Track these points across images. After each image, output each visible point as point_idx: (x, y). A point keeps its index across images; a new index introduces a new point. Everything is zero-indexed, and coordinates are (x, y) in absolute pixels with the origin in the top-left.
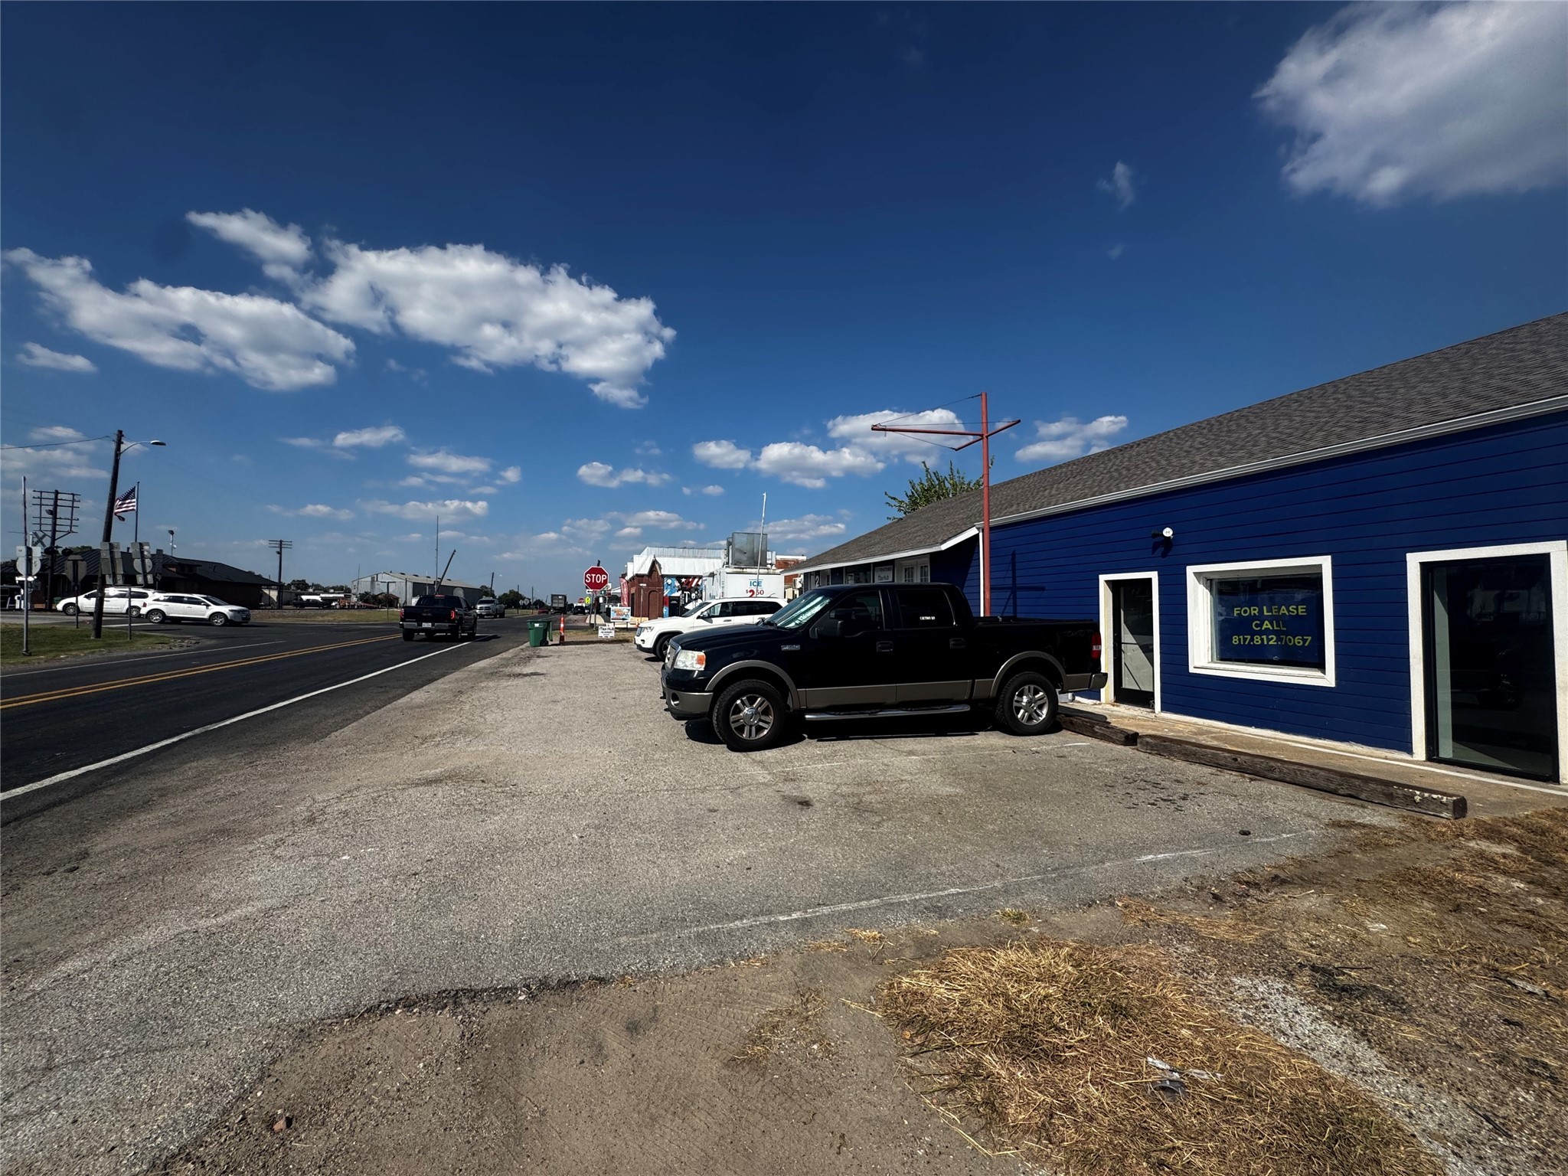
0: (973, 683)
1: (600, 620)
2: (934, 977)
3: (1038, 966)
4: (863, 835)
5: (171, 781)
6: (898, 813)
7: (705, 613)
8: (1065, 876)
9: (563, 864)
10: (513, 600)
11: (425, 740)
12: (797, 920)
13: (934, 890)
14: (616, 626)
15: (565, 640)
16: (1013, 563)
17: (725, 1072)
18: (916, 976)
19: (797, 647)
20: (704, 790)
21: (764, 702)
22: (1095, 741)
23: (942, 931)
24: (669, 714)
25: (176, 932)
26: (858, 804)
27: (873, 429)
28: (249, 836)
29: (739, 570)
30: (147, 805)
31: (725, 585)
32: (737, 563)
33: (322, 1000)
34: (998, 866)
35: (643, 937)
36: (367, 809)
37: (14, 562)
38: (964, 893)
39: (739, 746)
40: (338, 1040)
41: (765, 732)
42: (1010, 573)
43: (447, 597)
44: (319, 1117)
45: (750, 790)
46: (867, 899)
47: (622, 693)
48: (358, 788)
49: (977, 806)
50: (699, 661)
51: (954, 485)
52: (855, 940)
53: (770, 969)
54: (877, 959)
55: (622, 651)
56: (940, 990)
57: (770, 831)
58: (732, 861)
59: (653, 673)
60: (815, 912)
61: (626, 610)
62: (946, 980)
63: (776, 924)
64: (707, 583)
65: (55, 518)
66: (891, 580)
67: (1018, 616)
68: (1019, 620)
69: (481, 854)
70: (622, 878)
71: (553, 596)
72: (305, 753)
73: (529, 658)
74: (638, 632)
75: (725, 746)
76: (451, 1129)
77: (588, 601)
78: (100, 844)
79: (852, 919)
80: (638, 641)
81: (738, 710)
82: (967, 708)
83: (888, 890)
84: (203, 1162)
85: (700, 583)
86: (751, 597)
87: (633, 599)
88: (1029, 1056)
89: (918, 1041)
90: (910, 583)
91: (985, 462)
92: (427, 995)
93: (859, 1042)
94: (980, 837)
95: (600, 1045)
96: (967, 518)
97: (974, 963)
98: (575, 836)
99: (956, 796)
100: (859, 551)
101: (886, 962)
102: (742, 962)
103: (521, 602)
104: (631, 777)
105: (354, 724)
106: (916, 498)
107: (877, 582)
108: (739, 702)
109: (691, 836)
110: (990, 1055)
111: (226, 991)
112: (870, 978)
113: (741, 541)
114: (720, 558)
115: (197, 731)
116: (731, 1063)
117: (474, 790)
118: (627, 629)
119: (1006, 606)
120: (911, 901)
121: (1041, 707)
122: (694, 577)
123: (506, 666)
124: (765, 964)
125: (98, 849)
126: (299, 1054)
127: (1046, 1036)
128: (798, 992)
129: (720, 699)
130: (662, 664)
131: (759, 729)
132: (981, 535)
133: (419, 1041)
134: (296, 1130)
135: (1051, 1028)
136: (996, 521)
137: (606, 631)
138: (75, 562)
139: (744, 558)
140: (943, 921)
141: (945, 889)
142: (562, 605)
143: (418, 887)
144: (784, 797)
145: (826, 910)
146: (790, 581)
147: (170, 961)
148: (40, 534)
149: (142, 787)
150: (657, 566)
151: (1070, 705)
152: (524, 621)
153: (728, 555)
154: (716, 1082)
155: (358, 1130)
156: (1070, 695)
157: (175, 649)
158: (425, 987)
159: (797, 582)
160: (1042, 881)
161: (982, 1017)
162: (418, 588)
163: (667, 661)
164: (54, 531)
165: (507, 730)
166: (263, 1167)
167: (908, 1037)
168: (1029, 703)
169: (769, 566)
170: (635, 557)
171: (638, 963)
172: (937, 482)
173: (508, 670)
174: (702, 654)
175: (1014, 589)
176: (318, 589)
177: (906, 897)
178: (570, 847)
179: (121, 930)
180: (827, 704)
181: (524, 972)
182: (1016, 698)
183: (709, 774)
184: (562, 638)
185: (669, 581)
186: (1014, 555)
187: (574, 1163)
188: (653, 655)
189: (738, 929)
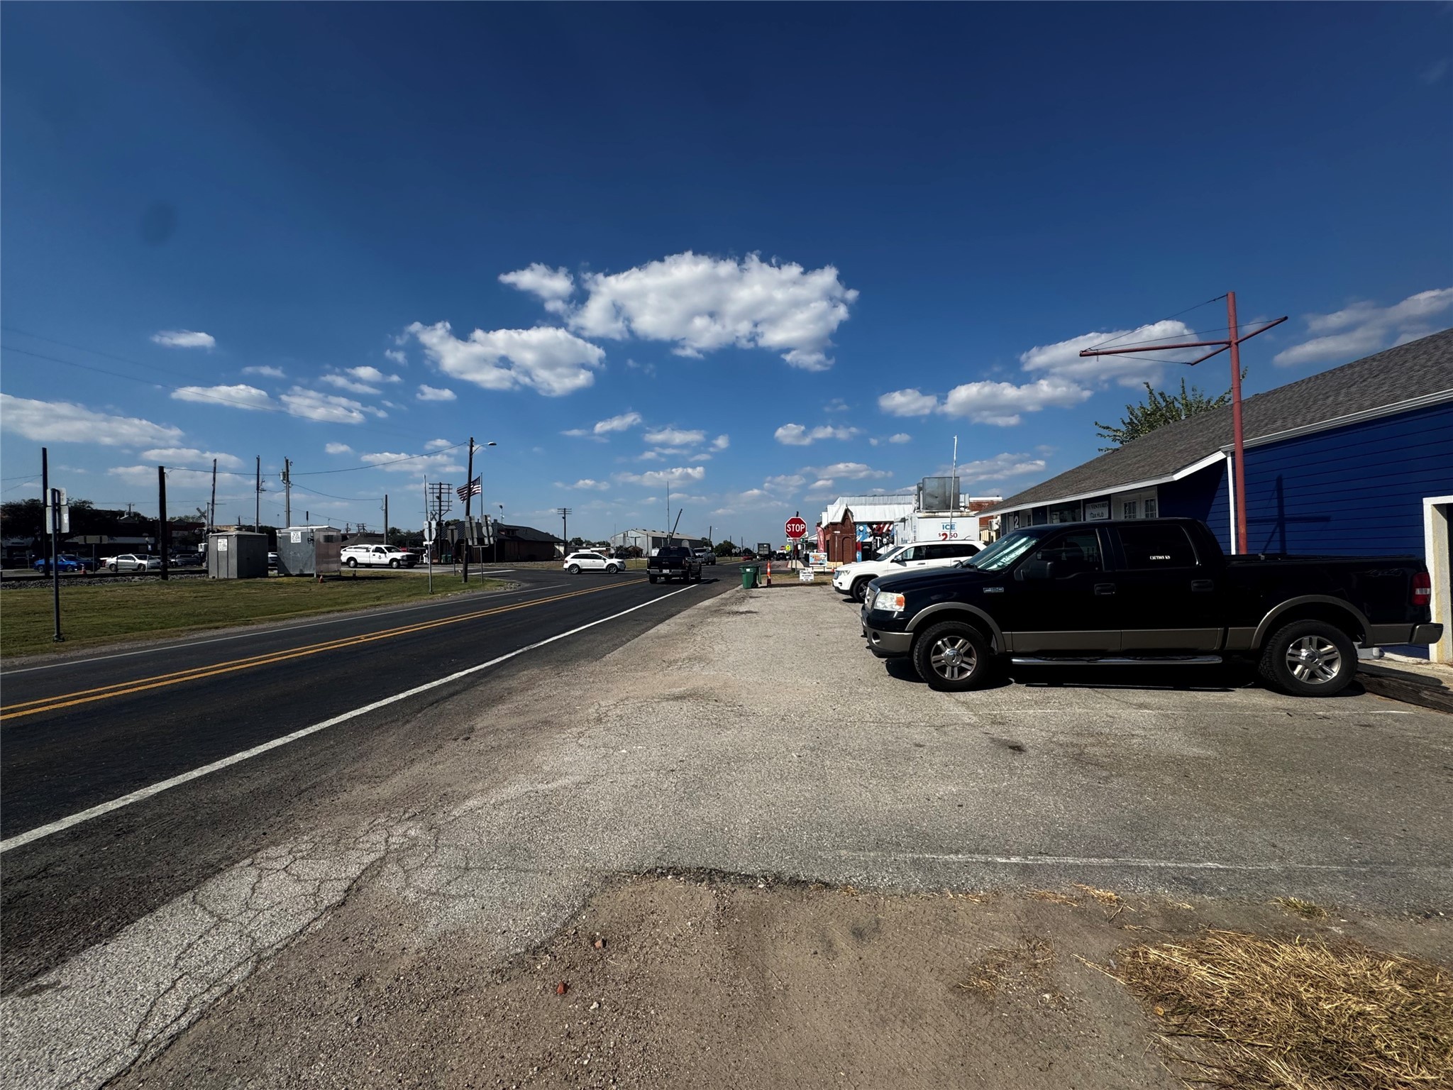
0: (1226, 632)
1: (800, 565)
2: (1190, 956)
3: (1346, 975)
4: (1087, 789)
5: (514, 683)
6: (1130, 769)
7: (900, 557)
8: (1384, 874)
9: (786, 778)
10: (726, 549)
11: (670, 664)
12: (1016, 864)
13: (1184, 860)
14: (815, 570)
15: (772, 583)
16: (1280, 489)
17: (950, 996)
18: (1168, 950)
19: (1001, 590)
20: (909, 725)
21: (966, 643)
22: (1422, 711)
23: (1201, 907)
24: (870, 652)
25: (526, 790)
26: (1080, 755)
27: (1081, 355)
28: (562, 727)
29: (931, 514)
30: (500, 699)
31: (917, 530)
32: (928, 507)
33: (617, 857)
34: (1274, 846)
35: (861, 854)
36: (635, 715)
37: (422, 532)
38: (1227, 870)
39: (940, 685)
40: (630, 890)
41: (969, 674)
42: (1275, 503)
43: (679, 548)
44: (623, 945)
45: (955, 729)
46: (1097, 856)
47: (824, 631)
48: (627, 698)
49: (1239, 773)
50: (899, 602)
51: (1188, 406)
52: (1085, 897)
53: (990, 908)
54: (1116, 922)
55: (821, 592)
56: (1201, 972)
57: (980, 771)
58: (942, 796)
59: (854, 613)
60: (1037, 860)
61: (823, 555)
62: (1208, 962)
63: (995, 865)
64: (899, 528)
65: (440, 502)
66: (1106, 516)
67: (1289, 553)
68: (1290, 557)
69: (720, 761)
70: (838, 797)
71: (759, 544)
72: (591, 669)
73: (744, 598)
74: (836, 575)
75: (927, 685)
76: (715, 981)
77: (788, 548)
78: (481, 722)
79: (1084, 874)
80: (836, 583)
81: (939, 651)
82: (1218, 660)
83: (1125, 851)
84: (555, 957)
85: (890, 528)
86: (944, 540)
87: (828, 545)
88: (1337, 1078)
89: (1174, 1020)
90: (1132, 520)
91: (1235, 373)
92: (689, 869)
93: (1098, 1004)
94: (1245, 809)
95: (829, 941)
96: (1208, 441)
97: (1247, 951)
98: (793, 754)
99: (1207, 759)
100: (1066, 488)
101: (1126, 927)
102: (960, 895)
103: (733, 551)
104: (839, 707)
105: (621, 648)
106: (1137, 425)
107: (1089, 519)
108: (939, 643)
109: (899, 767)
110: (1277, 1061)
111: (558, 838)
112: (1108, 940)
113: (931, 486)
114: (910, 503)
115: (525, 649)
116: (955, 989)
117: (710, 707)
118: (824, 573)
119: (1269, 541)
120: (1155, 867)
121: (1330, 663)
122: (885, 523)
123: (725, 605)
124: (984, 901)
125: (479, 726)
126: (606, 894)
127: (1364, 1060)
128: (1024, 937)
129: (920, 639)
130: (862, 605)
131: (961, 671)
132: (1229, 460)
133: (686, 904)
134: (609, 950)
135: (1372, 1053)
136: (1251, 441)
137: (806, 575)
138: (452, 530)
139: (936, 502)
140: (1198, 897)
141: (1199, 861)
142: (767, 553)
143: (675, 781)
144: (993, 740)
145: (1049, 860)
146: (985, 523)
147: (524, 810)
148: (434, 513)
149: (498, 686)
150: (849, 514)
151: (1376, 663)
152: (737, 566)
153: (918, 500)
154: (942, 1003)
155: (649, 962)
156: (1375, 651)
157: (508, 590)
158: (687, 862)
159: (994, 524)
160: (1346, 874)
161: (1261, 1016)
162: (656, 542)
163: (866, 602)
164: (440, 510)
165: (731, 659)
166: (591, 971)
167: (1161, 1014)
168: (1311, 657)
169: (962, 509)
170: (829, 507)
171: (859, 876)
172: (1164, 404)
173: (728, 608)
174: (901, 595)
175: (1281, 521)
176: (590, 545)
177: (1147, 862)
178: (790, 764)
179: (497, 784)
180: (1037, 649)
181: (761, 864)
182: (1290, 651)
183: (912, 711)
184: (769, 581)
185: (861, 528)
186: (1279, 480)
187: (815, 1039)
188: (850, 597)
189: (954, 863)
